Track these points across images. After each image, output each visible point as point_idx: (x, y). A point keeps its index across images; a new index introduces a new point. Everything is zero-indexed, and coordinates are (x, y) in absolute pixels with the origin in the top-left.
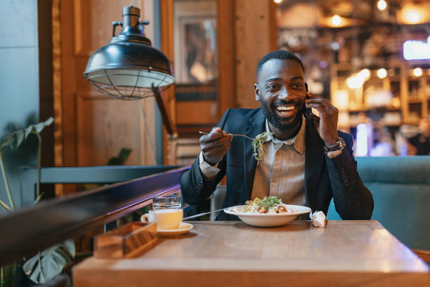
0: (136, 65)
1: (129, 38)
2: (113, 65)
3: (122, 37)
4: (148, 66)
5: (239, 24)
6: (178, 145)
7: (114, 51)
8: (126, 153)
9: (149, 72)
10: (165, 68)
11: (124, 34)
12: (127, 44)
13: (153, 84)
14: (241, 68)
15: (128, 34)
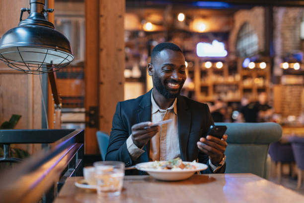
0: (44, 44)
1: (36, 22)
2: (23, 43)
3: (30, 21)
4: (55, 46)
5: (102, 20)
6: (62, 112)
7: (23, 33)
8: (16, 118)
9: (56, 50)
10: (67, 48)
11: (31, 18)
12: (34, 26)
13: (52, 62)
14: (103, 54)
15: (34, 18)
